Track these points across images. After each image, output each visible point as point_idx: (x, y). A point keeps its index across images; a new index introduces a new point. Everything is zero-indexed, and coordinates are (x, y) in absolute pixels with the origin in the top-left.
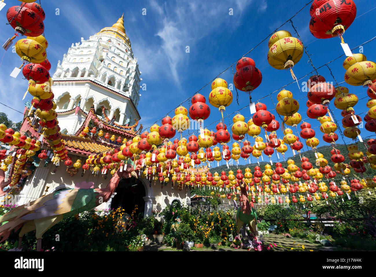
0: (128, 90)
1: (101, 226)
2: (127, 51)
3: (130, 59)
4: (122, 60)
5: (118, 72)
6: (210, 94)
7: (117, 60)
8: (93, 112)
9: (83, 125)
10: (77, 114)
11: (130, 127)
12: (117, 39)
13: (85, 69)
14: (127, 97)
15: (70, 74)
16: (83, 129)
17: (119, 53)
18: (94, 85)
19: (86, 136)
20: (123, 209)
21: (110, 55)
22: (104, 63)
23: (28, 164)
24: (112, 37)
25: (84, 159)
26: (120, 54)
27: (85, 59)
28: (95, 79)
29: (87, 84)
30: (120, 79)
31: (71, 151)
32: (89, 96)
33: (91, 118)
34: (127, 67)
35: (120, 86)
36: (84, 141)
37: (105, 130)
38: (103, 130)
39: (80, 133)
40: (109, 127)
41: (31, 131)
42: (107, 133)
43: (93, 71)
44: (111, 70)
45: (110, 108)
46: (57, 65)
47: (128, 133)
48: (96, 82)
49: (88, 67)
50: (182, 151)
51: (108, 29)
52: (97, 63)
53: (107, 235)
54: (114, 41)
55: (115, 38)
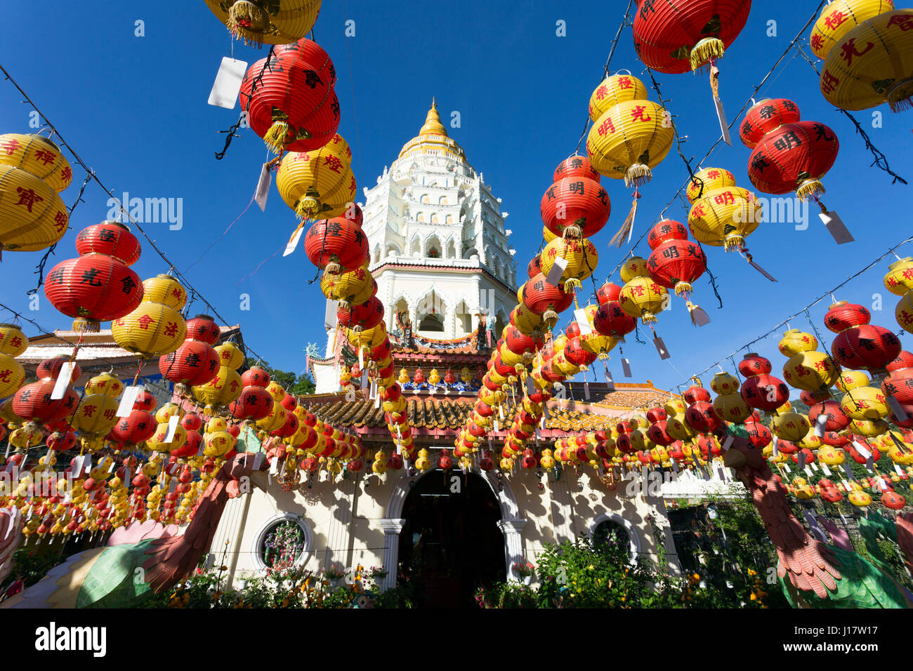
0: (475, 252)
2: (452, 169)
3: (463, 181)
4: (443, 193)
5: (442, 221)
7: (433, 196)
12: (427, 154)
13: (378, 245)
14: (474, 268)
17: (434, 182)
18: (399, 269)
21: (417, 193)
22: (409, 215)
24: (417, 156)
26: (437, 181)
27: (375, 224)
28: (402, 256)
30: (451, 233)
32: (397, 297)
34: (459, 202)
35: (454, 250)
43: (395, 243)
44: (426, 224)
48: (401, 262)
49: (382, 238)
52: (398, 223)
54: (423, 163)
55: (423, 154)
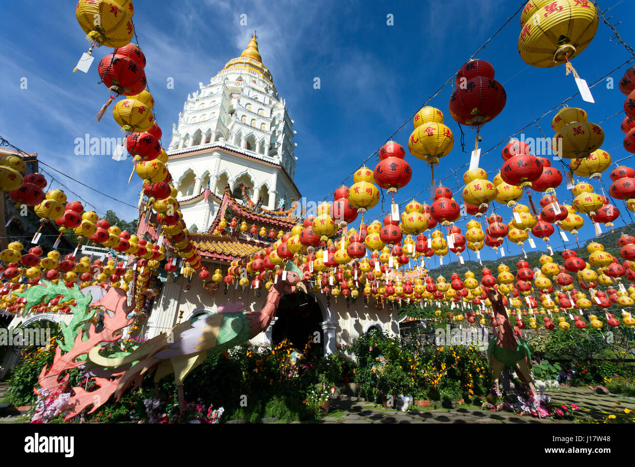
0: (276, 154)
1: (261, 368)
2: (267, 91)
3: (274, 102)
4: (262, 107)
5: (258, 126)
6: (411, 137)
7: (255, 107)
8: (229, 195)
9: (217, 217)
10: (207, 201)
11: (286, 212)
12: (250, 74)
13: (210, 130)
14: (277, 165)
15: (191, 140)
16: (218, 223)
17: (256, 97)
18: (226, 153)
19: (223, 232)
20: (290, 342)
21: (244, 101)
22: (236, 115)
23: (152, 280)
24: (242, 72)
25: (224, 267)
26: (258, 97)
27: (208, 114)
28: (226, 143)
29: (216, 153)
30: (263, 137)
31: (206, 257)
32: (221, 172)
33: (227, 204)
34: (271, 116)
35: (264, 148)
36: (222, 240)
37: (250, 221)
38: (246, 222)
39: (215, 228)
40: (254, 215)
41: (150, 232)
42: (254, 225)
43: (221, 131)
44: (248, 125)
45: (252, 185)
46: (172, 131)
47: (283, 222)
48: (228, 148)
49: (213, 126)
50: (374, 242)
51: (236, 62)
52: (225, 118)
53: (272, 382)
54: (246, 78)
55: (247, 73)
